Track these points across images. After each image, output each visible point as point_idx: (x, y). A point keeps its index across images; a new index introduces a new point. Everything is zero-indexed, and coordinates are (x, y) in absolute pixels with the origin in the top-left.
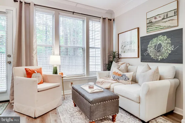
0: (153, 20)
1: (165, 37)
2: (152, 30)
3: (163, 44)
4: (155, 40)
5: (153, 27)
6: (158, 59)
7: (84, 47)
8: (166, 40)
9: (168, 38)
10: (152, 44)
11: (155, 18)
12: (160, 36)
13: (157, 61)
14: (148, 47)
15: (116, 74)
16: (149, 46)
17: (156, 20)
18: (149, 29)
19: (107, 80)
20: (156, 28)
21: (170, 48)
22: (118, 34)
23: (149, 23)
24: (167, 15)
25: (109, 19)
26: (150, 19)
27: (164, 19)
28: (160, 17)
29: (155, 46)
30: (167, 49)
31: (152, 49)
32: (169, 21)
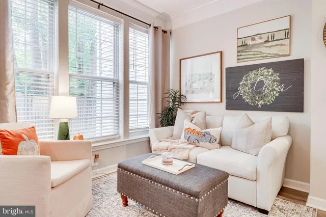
0: (249, 42)
1: (271, 70)
2: (248, 58)
3: (266, 82)
4: (252, 75)
5: (249, 53)
6: (257, 105)
7: (118, 80)
8: (272, 75)
9: (275, 71)
10: (246, 80)
11: (253, 39)
12: (262, 69)
13: (255, 108)
14: (240, 85)
15: (192, 133)
16: (241, 83)
17: (254, 42)
18: (241, 55)
19: (174, 144)
20: (254, 54)
21: (277, 89)
22: (181, 60)
23: (241, 46)
24: (273, 37)
25: (163, 31)
26: (243, 40)
27: (267, 41)
28: (261, 38)
29: (253, 84)
30: (273, 90)
31: (247, 88)
32: (276, 45)
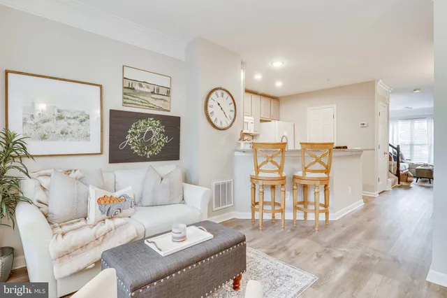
0: (137, 87)
1: (158, 122)
2: (135, 104)
3: (155, 133)
4: (142, 123)
5: (137, 99)
6: (146, 155)
8: (159, 127)
9: (162, 124)
10: (136, 129)
11: (141, 86)
12: (151, 119)
13: (144, 159)
14: (128, 133)
16: (130, 132)
17: (142, 89)
18: (128, 99)
20: (142, 102)
21: (163, 140)
22: (6, 72)
23: (128, 88)
24: (158, 90)
26: (131, 82)
27: (153, 93)
28: (148, 87)
29: (142, 134)
30: (160, 141)
31: (136, 137)
32: (160, 99)
